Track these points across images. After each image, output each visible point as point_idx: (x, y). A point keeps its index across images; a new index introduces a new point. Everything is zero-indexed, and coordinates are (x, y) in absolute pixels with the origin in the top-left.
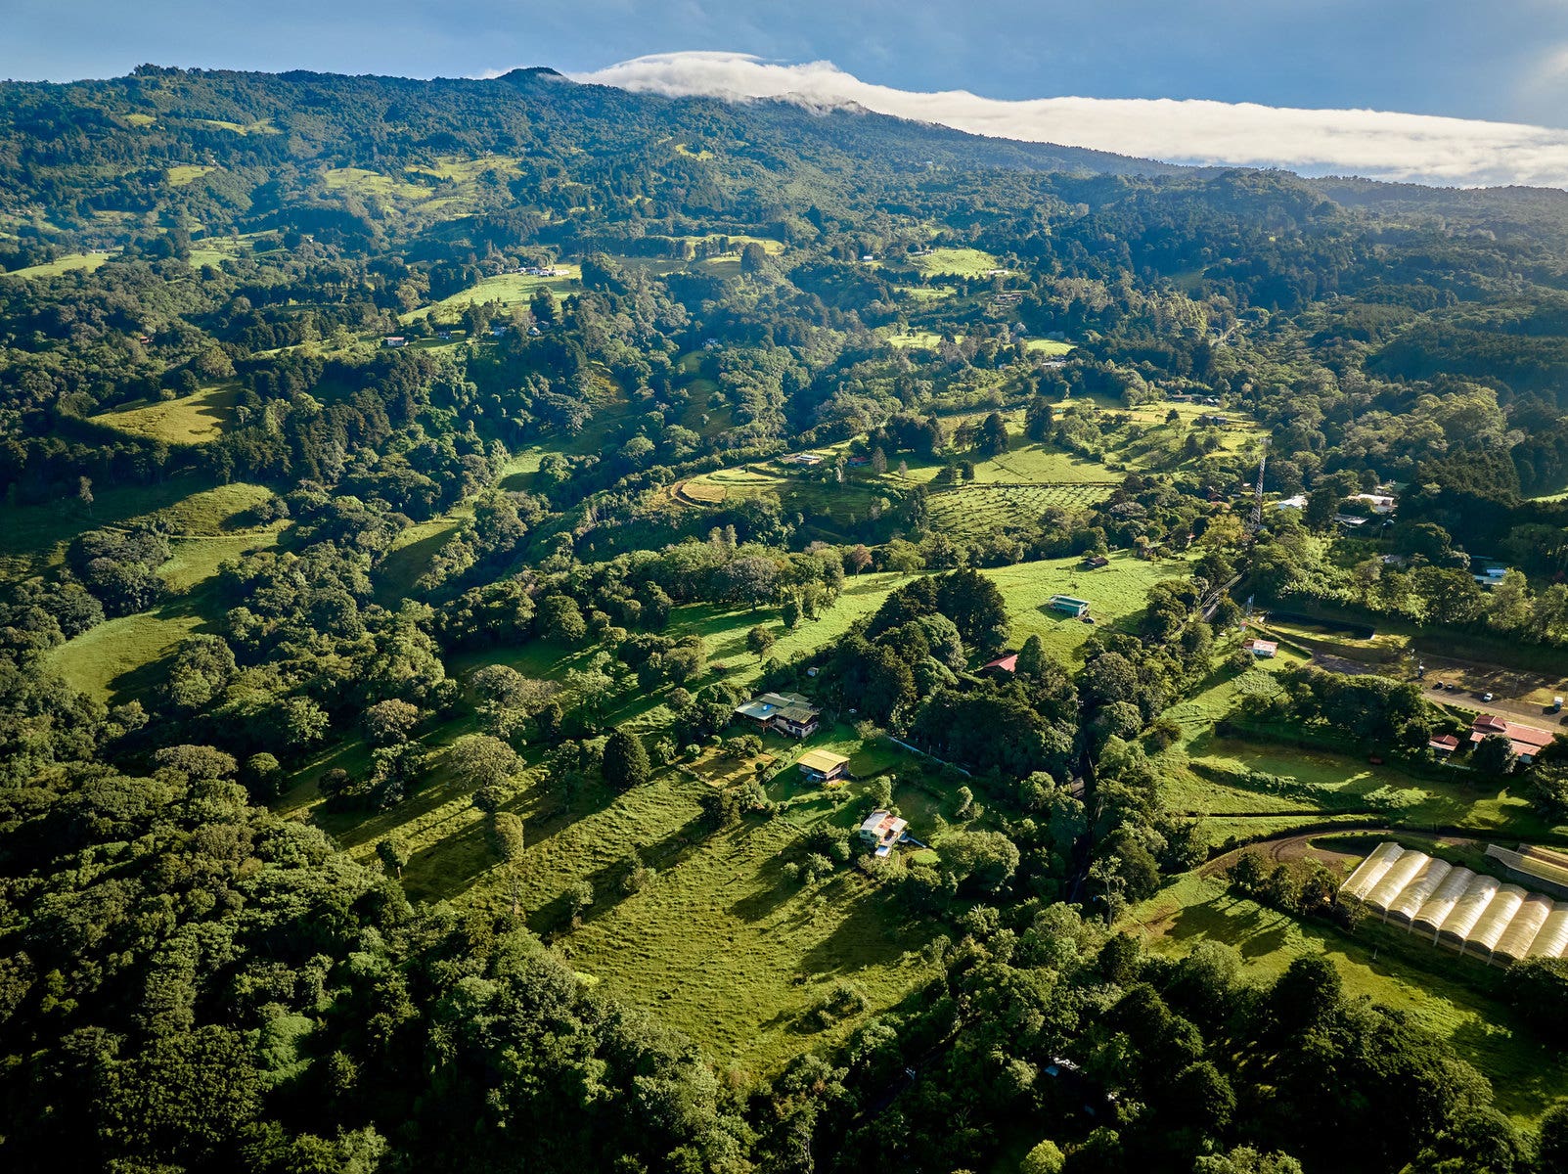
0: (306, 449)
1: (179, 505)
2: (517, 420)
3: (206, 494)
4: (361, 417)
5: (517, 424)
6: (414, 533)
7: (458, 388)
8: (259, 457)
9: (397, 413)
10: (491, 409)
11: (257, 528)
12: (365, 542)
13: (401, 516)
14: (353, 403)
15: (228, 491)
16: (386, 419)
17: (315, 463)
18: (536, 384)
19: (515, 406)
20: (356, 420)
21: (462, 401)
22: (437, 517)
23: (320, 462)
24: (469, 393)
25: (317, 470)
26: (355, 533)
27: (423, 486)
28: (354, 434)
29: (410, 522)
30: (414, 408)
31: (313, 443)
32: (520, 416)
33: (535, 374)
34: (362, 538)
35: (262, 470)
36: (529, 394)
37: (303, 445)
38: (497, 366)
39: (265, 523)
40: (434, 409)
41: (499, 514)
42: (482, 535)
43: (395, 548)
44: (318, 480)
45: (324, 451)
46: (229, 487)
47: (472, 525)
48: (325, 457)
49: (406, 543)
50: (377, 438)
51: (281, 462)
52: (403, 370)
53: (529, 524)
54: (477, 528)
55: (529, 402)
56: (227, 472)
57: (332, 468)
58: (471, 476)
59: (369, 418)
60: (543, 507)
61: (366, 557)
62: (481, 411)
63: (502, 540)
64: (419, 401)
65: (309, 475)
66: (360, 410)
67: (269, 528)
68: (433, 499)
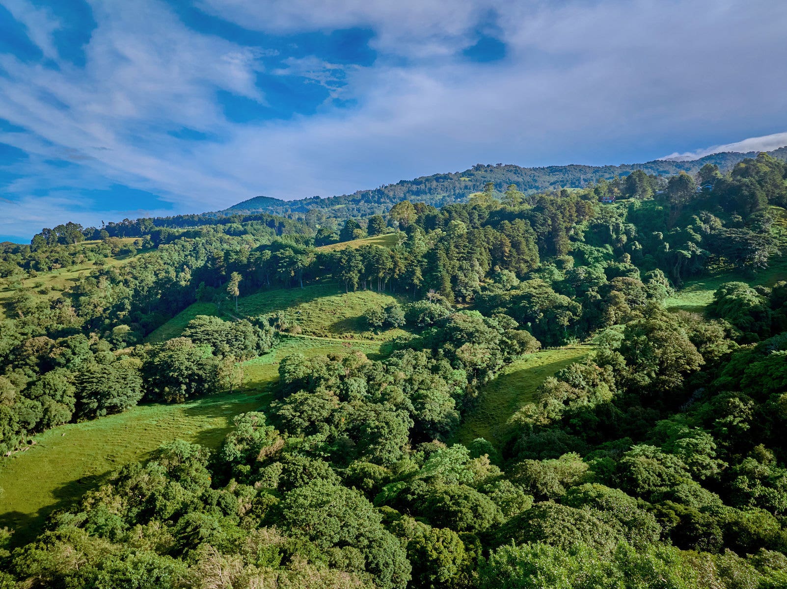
0: (441, 263)
1: (305, 305)
2: (685, 252)
3: (333, 298)
4: (508, 242)
5: (684, 256)
6: (535, 357)
7: (617, 229)
8: (389, 265)
10: (652, 246)
11: (366, 334)
12: (466, 356)
13: (525, 334)
15: (354, 297)
16: (535, 249)
17: (448, 279)
18: (706, 221)
19: (681, 241)
20: (502, 244)
21: (619, 240)
22: (573, 343)
23: (454, 280)
24: (627, 233)
25: (448, 285)
26: (459, 344)
27: (561, 306)
28: (498, 257)
29: (534, 342)
30: (563, 243)
31: (450, 259)
32: (688, 249)
33: (704, 214)
34: (465, 352)
35: (392, 280)
36: (698, 230)
37: (438, 259)
38: (660, 212)
39: (376, 329)
40: (588, 247)
41: (659, 334)
42: (630, 362)
43: (508, 370)
44: (447, 296)
45: (461, 268)
46: (358, 294)
47: (617, 345)
48: (461, 276)
49: (525, 366)
50: (523, 265)
51: (413, 273)
52: (559, 207)
53: (706, 355)
54: (623, 350)
55: (698, 238)
56: (355, 277)
57: (466, 285)
58: (622, 297)
59: (515, 245)
60: (728, 336)
61: (461, 375)
62: (639, 247)
63: (662, 372)
64: (573, 239)
65: (438, 288)
66: (507, 236)
67: (381, 335)
68: (570, 320)
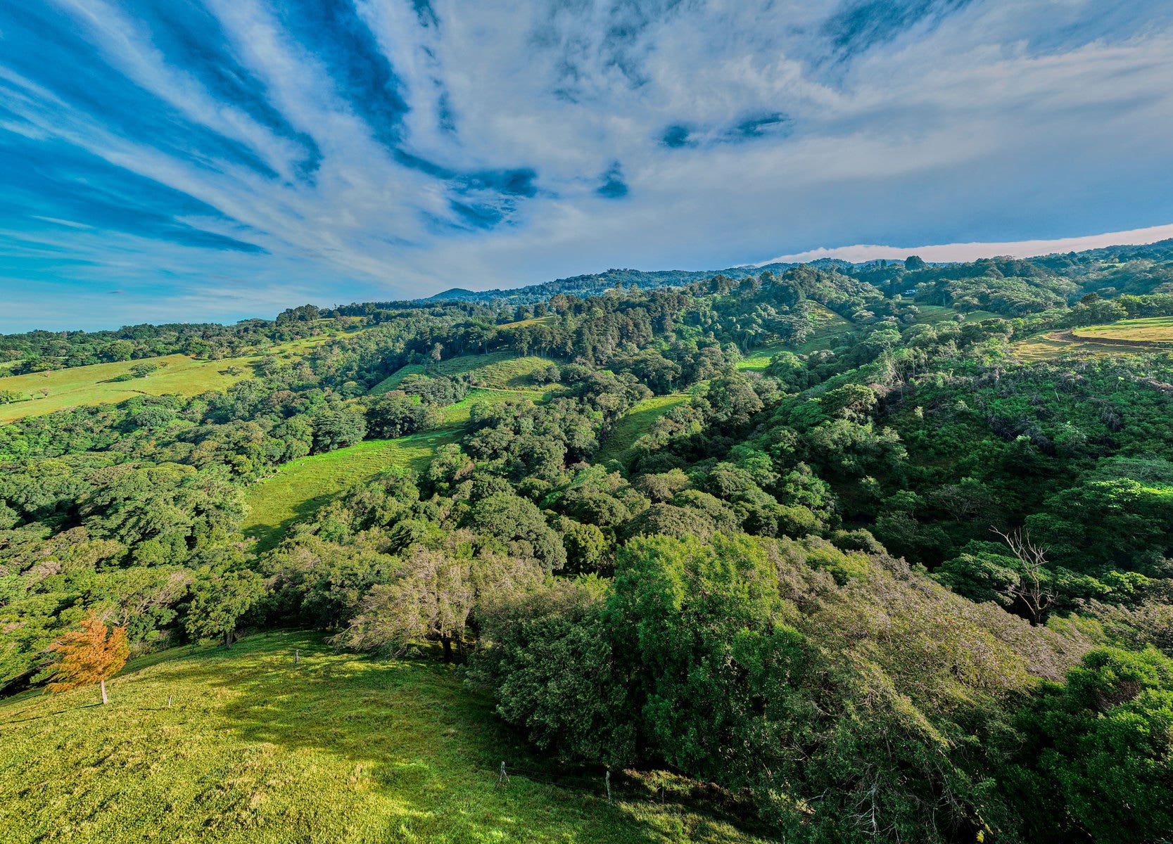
0: (585, 337)
1: (489, 366)
2: (750, 331)
3: (509, 361)
4: (631, 323)
5: (750, 334)
6: (650, 402)
7: (705, 315)
8: (549, 338)
9: (659, 327)
10: (728, 327)
11: (533, 387)
12: (603, 402)
13: (643, 386)
14: (627, 314)
15: (525, 361)
16: (650, 328)
17: (590, 348)
18: (765, 310)
19: (747, 323)
20: (627, 324)
21: (706, 322)
22: (675, 392)
23: (594, 349)
24: (712, 318)
25: (590, 352)
26: (598, 393)
27: (666, 368)
28: (624, 334)
29: (649, 392)
30: (669, 323)
31: (592, 334)
32: (752, 329)
33: (763, 305)
34: (602, 399)
35: (551, 349)
36: (759, 316)
37: (584, 334)
38: (734, 303)
39: (540, 383)
40: (685, 327)
41: (733, 386)
42: (714, 405)
43: (632, 412)
44: (590, 360)
45: (599, 341)
46: (527, 359)
47: (705, 394)
48: (599, 346)
49: (643, 409)
50: (641, 339)
51: (566, 344)
52: (666, 299)
53: (765, 401)
54: (709, 397)
55: (760, 321)
56: (525, 347)
57: (602, 353)
58: (708, 362)
59: (636, 325)
60: (779, 388)
61: (599, 415)
62: (720, 327)
63: (735, 412)
64: (675, 321)
65: (584, 354)
66: (631, 319)
67: (543, 388)
68: (673, 377)
